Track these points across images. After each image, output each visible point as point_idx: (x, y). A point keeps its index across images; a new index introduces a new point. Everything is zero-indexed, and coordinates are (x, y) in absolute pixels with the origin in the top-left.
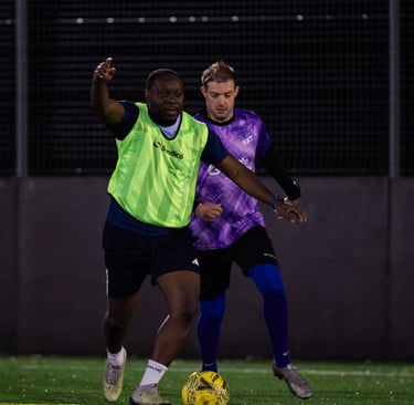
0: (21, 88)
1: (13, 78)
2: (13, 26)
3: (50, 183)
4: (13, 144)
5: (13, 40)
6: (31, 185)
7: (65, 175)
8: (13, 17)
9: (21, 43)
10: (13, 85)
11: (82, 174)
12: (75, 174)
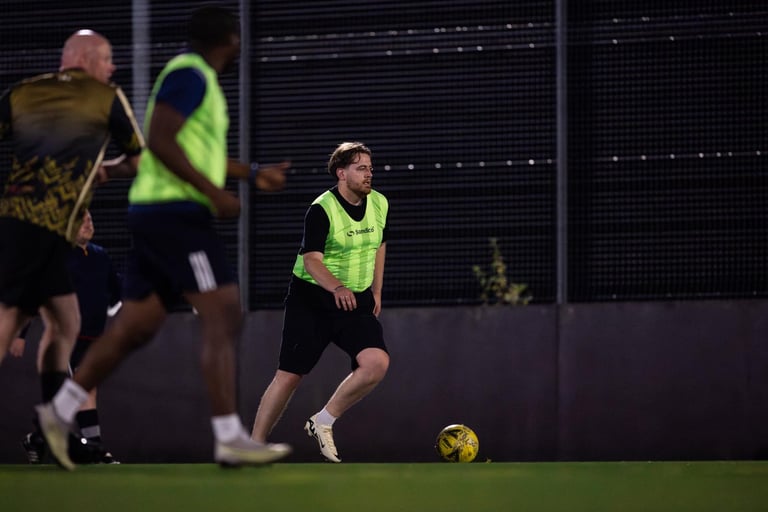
0: (561, 222)
1: (554, 213)
2: (554, 165)
3: (588, 310)
4: (554, 275)
5: (554, 178)
6: (571, 310)
7: (602, 301)
8: (554, 157)
9: (561, 181)
10: (554, 220)
11: (618, 300)
12: (612, 300)
